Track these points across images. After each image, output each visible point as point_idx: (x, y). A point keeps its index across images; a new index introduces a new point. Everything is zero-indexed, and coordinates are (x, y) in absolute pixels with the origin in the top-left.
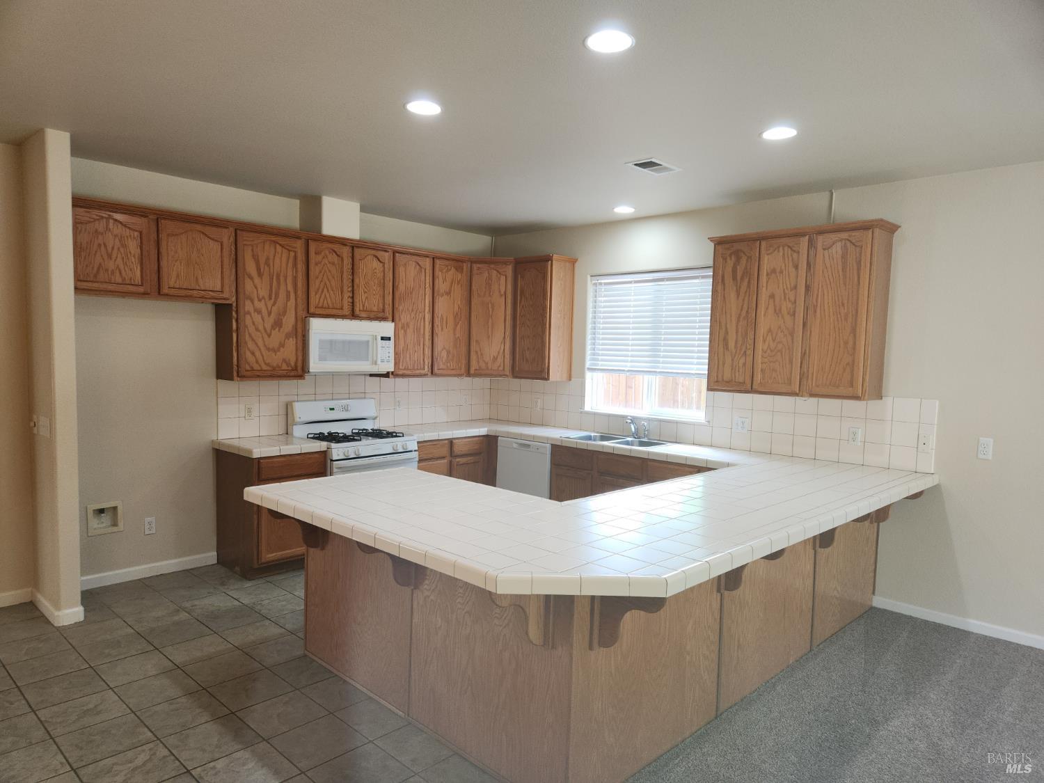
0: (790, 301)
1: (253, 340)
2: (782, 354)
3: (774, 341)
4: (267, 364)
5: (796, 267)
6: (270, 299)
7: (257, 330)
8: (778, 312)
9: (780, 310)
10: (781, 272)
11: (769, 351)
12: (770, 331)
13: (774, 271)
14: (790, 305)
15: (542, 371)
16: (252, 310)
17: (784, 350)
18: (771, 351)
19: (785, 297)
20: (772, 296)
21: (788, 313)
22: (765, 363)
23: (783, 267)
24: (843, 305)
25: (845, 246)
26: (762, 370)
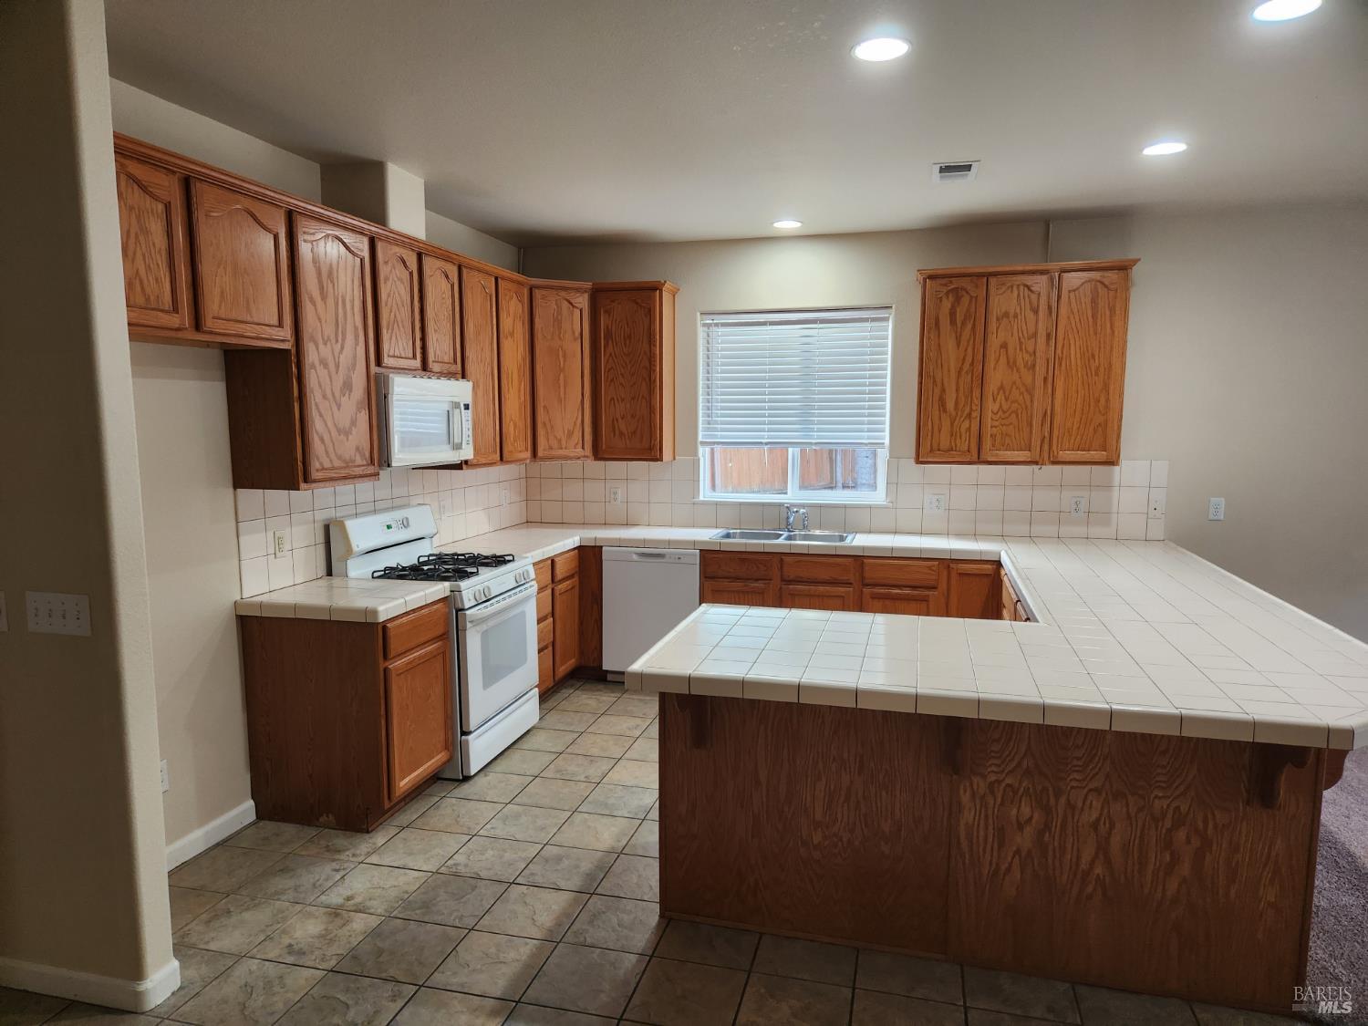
0: (1027, 352)
1: (321, 415)
2: (1017, 416)
3: (1007, 400)
4: (339, 458)
5: (1036, 311)
6: (337, 341)
7: (324, 397)
8: (1012, 365)
9: (1015, 362)
10: (1016, 316)
11: (1000, 413)
12: (1002, 388)
13: (1006, 315)
14: (1027, 357)
15: (651, 449)
16: (317, 363)
17: (1019, 412)
18: (1004, 412)
19: (1021, 349)
20: (1004, 346)
21: (1025, 367)
22: (996, 427)
23: (1018, 311)
24: (1093, 356)
25: (1096, 288)
26: (991, 436)
